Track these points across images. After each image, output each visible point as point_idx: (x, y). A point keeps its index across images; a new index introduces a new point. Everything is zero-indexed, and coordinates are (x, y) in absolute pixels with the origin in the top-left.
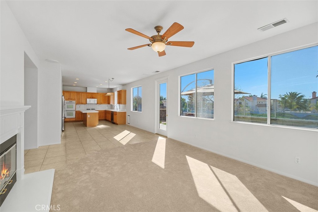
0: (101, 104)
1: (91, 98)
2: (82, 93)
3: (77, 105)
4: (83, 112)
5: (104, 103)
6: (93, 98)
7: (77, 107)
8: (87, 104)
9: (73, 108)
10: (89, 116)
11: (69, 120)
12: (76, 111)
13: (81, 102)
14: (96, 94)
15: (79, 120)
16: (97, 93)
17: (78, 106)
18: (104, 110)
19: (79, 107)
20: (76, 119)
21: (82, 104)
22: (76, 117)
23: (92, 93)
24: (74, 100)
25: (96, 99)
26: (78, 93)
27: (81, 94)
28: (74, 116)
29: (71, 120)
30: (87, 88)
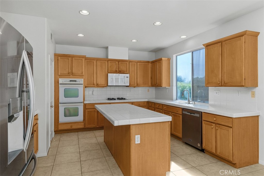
0: (138, 85)
1: (116, 72)
2: (97, 60)
3: (87, 89)
4: (116, 124)
5: (145, 84)
6: (120, 72)
7: (86, 93)
8: (107, 86)
9: (78, 97)
10: (137, 139)
11: (68, 127)
12: (85, 105)
13: (95, 83)
14: (128, 63)
15: (93, 126)
16: (129, 61)
17: (89, 91)
18: (146, 100)
19: (91, 93)
20: (85, 125)
21: (98, 86)
22: (84, 119)
23: (119, 61)
24: (81, 76)
25: (128, 75)
26: (89, 61)
27: (95, 62)
28: (80, 118)
29: (75, 127)
30: (107, 48)
